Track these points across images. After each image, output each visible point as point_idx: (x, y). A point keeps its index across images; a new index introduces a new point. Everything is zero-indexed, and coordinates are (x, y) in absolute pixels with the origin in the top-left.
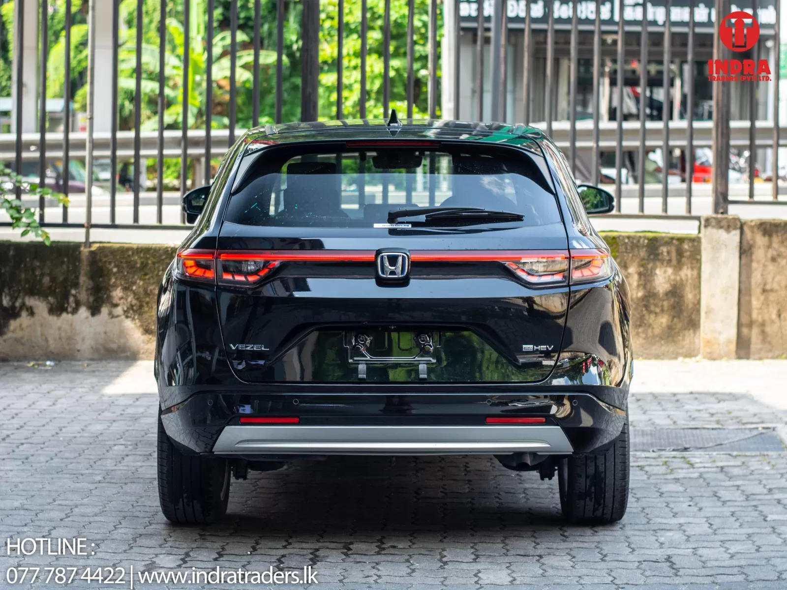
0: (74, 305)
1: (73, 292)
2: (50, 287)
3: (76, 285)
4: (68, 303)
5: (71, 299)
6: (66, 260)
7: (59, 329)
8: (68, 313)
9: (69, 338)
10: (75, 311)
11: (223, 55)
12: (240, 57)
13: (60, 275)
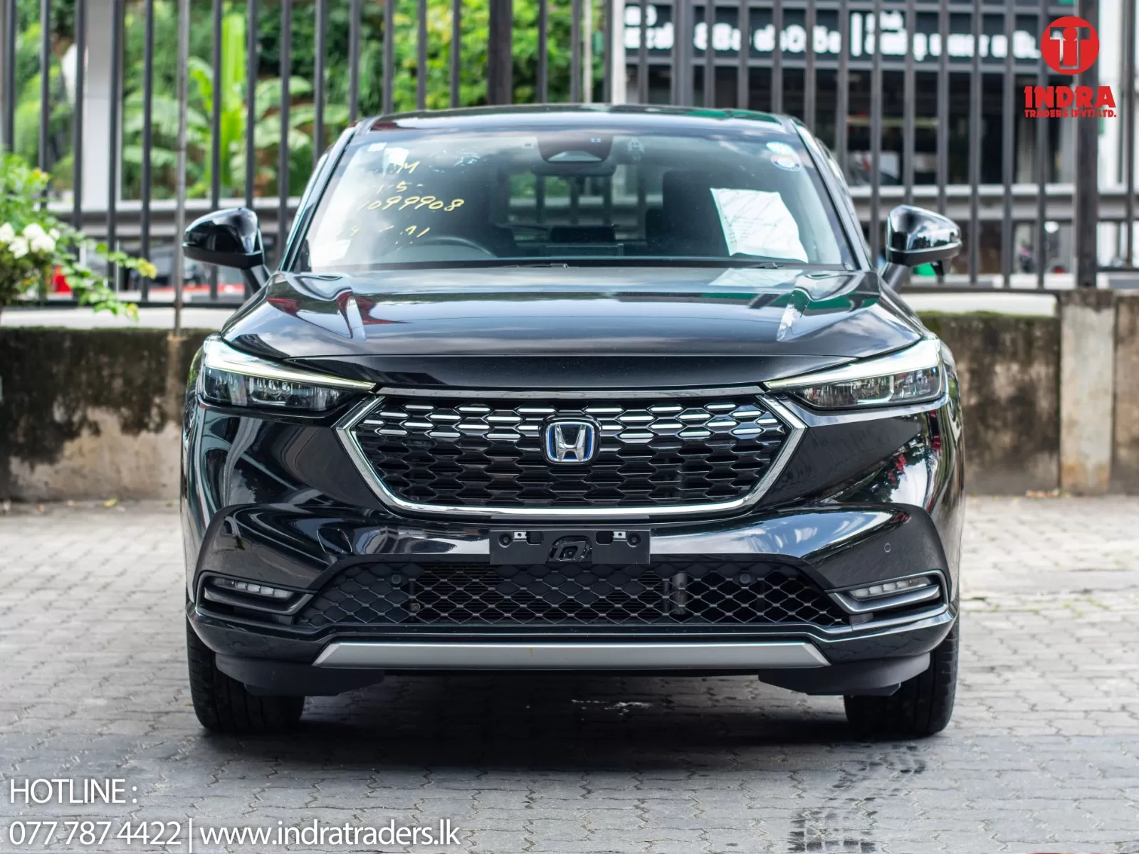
0: (157, 419)
1: (157, 400)
2: (123, 394)
3: (161, 390)
4: (149, 416)
5: (154, 411)
6: (146, 353)
7: (137, 454)
8: (149, 430)
9: (152, 468)
10: (159, 428)
11: (269, 112)
12: (295, 114)
13: (138, 374)
